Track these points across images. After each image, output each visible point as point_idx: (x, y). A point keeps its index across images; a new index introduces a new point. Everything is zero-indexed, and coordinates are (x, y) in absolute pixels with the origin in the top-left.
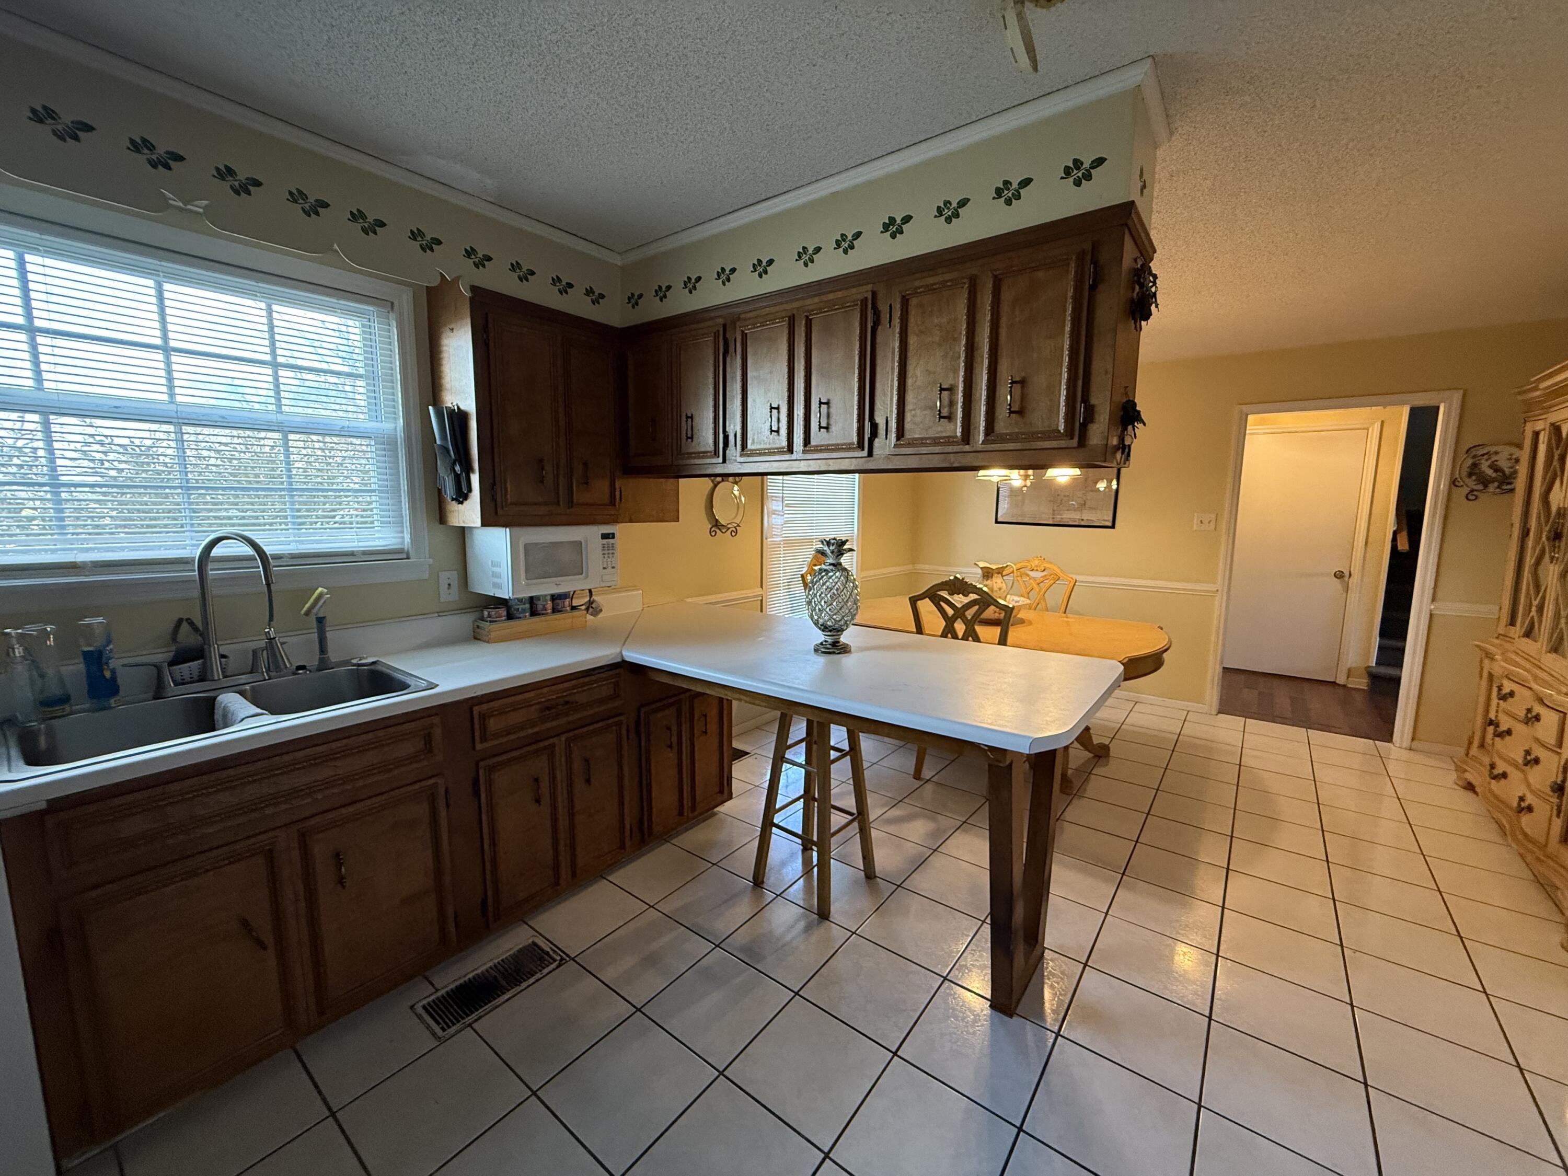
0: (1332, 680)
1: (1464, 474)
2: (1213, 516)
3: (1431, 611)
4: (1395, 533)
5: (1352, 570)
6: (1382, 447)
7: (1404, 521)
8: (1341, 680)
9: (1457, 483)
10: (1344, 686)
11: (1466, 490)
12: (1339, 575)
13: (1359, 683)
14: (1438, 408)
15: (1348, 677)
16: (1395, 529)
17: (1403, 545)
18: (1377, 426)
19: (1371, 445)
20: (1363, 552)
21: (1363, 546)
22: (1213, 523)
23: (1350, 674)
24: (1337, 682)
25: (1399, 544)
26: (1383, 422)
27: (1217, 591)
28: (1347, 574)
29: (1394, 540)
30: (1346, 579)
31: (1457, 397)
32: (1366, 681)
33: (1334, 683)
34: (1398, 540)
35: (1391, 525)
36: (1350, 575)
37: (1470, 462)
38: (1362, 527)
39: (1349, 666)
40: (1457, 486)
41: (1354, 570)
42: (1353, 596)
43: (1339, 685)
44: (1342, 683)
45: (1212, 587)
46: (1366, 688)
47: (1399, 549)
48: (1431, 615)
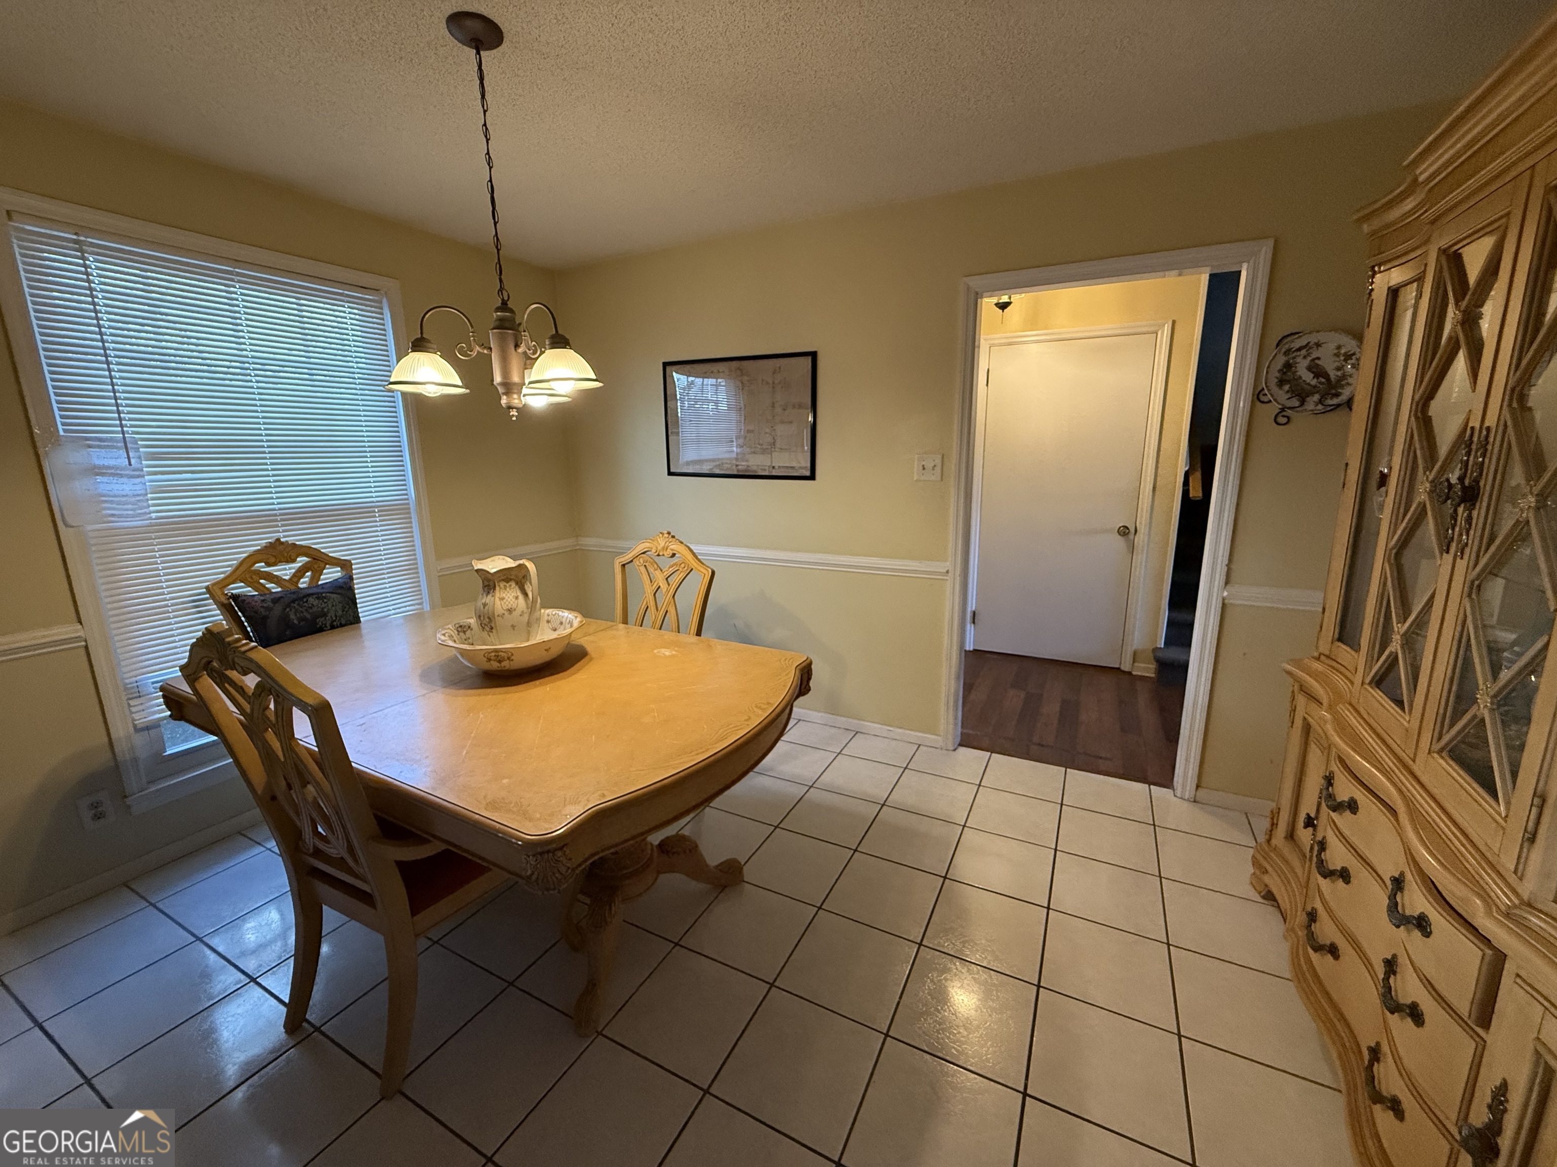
0: (1117, 666)
1: (1273, 381)
2: (938, 461)
3: (1224, 599)
4: (1187, 475)
5: (1138, 525)
6: (1173, 355)
7: (1198, 460)
8: (1126, 667)
9: (1263, 398)
10: (1130, 673)
11: (1275, 408)
12: (1124, 532)
13: (1145, 669)
14: (1239, 273)
15: (1134, 662)
16: (1187, 468)
17: (1196, 492)
18: (1167, 329)
19: (1160, 353)
20: (1150, 500)
21: (1151, 494)
22: (938, 469)
23: (1135, 657)
24: (1123, 668)
25: (1191, 488)
26: (1174, 322)
27: (947, 572)
28: (1132, 530)
29: (1186, 483)
30: (1131, 536)
31: (1265, 250)
32: (1154, 666)
33: (1118, 669)
34: (1191, 485)
35: (1182, 466)
36: (1136, 531)
37: (1281, 360)
38: (1150, 465)
39: (1134, 647)
40: (1263, 402)
41: (1141, 523)
42: (1140, 559)
43: (1124, 672)
44: (1127, 669)
45: (941, 567)
46: (1153, 675)
47: (1191, 495)
48: (1224, 606)
